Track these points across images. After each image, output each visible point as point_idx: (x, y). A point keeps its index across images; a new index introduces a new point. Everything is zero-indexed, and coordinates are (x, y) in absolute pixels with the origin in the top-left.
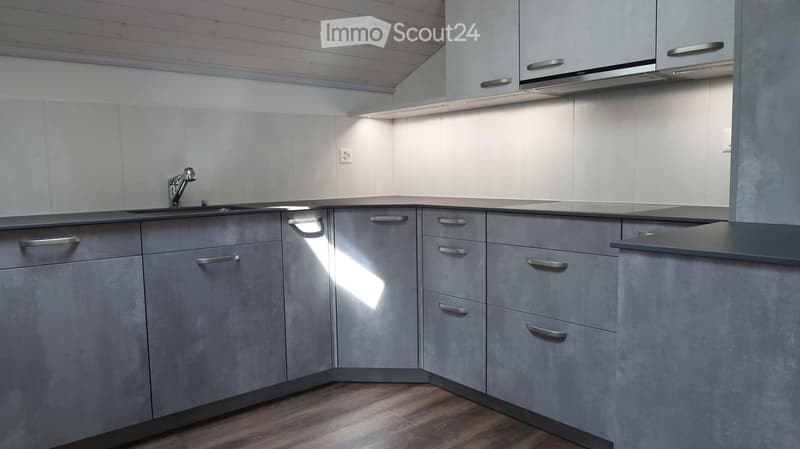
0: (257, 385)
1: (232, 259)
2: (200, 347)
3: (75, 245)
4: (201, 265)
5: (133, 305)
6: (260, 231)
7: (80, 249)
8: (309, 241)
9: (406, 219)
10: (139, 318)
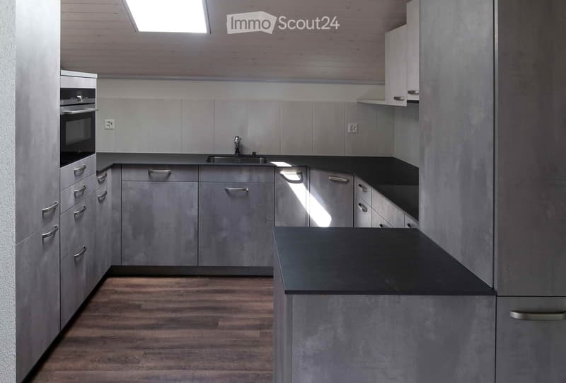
0: (255, 264)
1: (245, 190)
2: (224, 234)
3: (170, 174)
4: (227, 190)
5: (192, 206)
6: (261, 176)
7: (172, 176)
8: (291, 185)
9: (348, 181)
10: (195, 212)
